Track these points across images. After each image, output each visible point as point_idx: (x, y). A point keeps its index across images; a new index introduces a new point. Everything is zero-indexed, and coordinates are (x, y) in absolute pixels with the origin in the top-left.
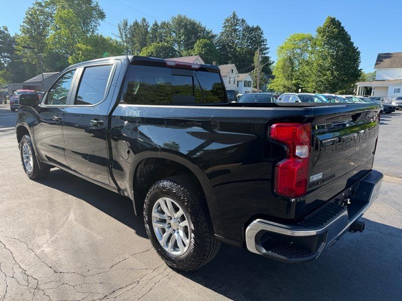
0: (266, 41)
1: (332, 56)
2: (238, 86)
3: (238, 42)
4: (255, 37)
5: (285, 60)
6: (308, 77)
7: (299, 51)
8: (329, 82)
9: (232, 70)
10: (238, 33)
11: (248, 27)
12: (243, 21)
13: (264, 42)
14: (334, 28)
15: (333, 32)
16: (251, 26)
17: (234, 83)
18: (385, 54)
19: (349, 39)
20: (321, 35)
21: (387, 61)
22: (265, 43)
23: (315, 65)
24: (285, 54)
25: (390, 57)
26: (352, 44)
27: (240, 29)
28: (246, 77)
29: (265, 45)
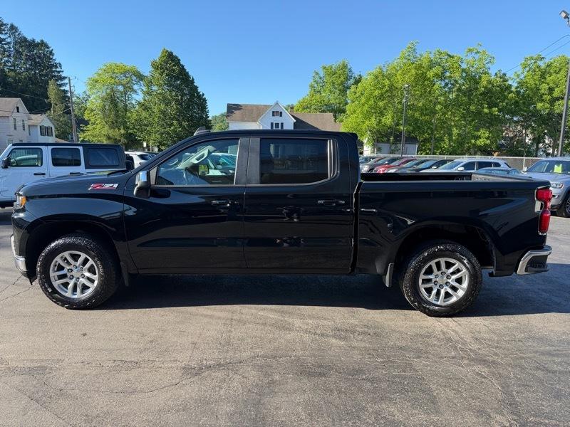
0: (61, 67)
1: (177, 100)
2: (30, 134)
3: (7, 61)
4: (39, 57)
5: (104, 99)
6: (147, 125)
7: (121, 88)
8: (177, 134)
9: (18, 108)
10: (6, 46)
11: (25, 40)
12: (13, 27)
13: (57, 67)
14: (174, 66)
15: (174, 70)
16: (29, 38)
17: (24, 130)
18: (234, 105)
19: (193, 81)
20: (159, 71)
21: (237, 112)
22: (58, 70)
23: (156, 110)
24: (102, 92)
25: (240, 109)
26: (196, 88)
27: (9, 40)
28: (41, 120)
29: (59, 72)
